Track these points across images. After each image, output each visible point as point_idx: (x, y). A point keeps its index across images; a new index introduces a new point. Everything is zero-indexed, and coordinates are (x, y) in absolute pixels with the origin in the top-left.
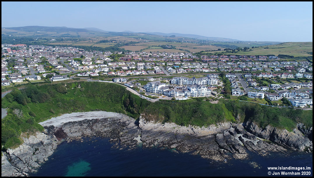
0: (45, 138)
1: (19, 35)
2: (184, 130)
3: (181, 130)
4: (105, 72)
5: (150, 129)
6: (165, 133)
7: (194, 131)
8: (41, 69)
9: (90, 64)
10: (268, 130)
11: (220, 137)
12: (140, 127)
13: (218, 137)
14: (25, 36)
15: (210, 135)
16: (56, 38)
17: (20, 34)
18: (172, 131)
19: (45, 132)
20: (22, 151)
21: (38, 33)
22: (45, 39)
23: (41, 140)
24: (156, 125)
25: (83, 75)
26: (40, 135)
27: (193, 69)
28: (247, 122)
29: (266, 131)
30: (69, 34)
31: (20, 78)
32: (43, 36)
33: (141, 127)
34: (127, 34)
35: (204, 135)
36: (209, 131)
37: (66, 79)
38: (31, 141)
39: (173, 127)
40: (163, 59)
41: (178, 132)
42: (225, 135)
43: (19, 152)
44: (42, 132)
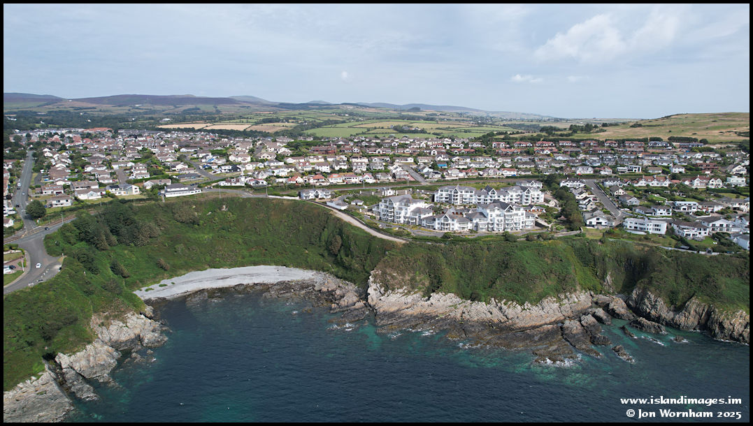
0: (146, 327)
1: (100, 113)
2: (480, 311)
3: (473, 313)
4: (281, 177)
5: (396, 308)
6: (434, 318)
7: (506, 313)
8: (141, 172)
9: (246, 161)
10: (692, 312)
11: (575, 328)
12: (372, 304)
13: (568, 328)
14: (111, 114)
15: (546, 324)
16: (174, 116)
17: (100, 111)
18: (452, 315)
19: (147, 314)
20: (91, 358)
21: (137, 108)
22: (152, 118)
23: (137, 331)
24: (410, 299)
25: (233, 184)
26: (136, 320)
27: (480, 169)
28: (634, 292)
29: (687, 314)
30: (199, 109)
31: (95, 191)
32: (146, 113)
33: (374, 303)
34: (317, 107)
35: (533, 323)
36: (542, 312)
37: (194, 193)
38: (113, 333)
39: (451, 304)
40: (407, 150)
41: (466, 316)
42: (585, 324)
43: (83, 363)
44: (141, 314)
